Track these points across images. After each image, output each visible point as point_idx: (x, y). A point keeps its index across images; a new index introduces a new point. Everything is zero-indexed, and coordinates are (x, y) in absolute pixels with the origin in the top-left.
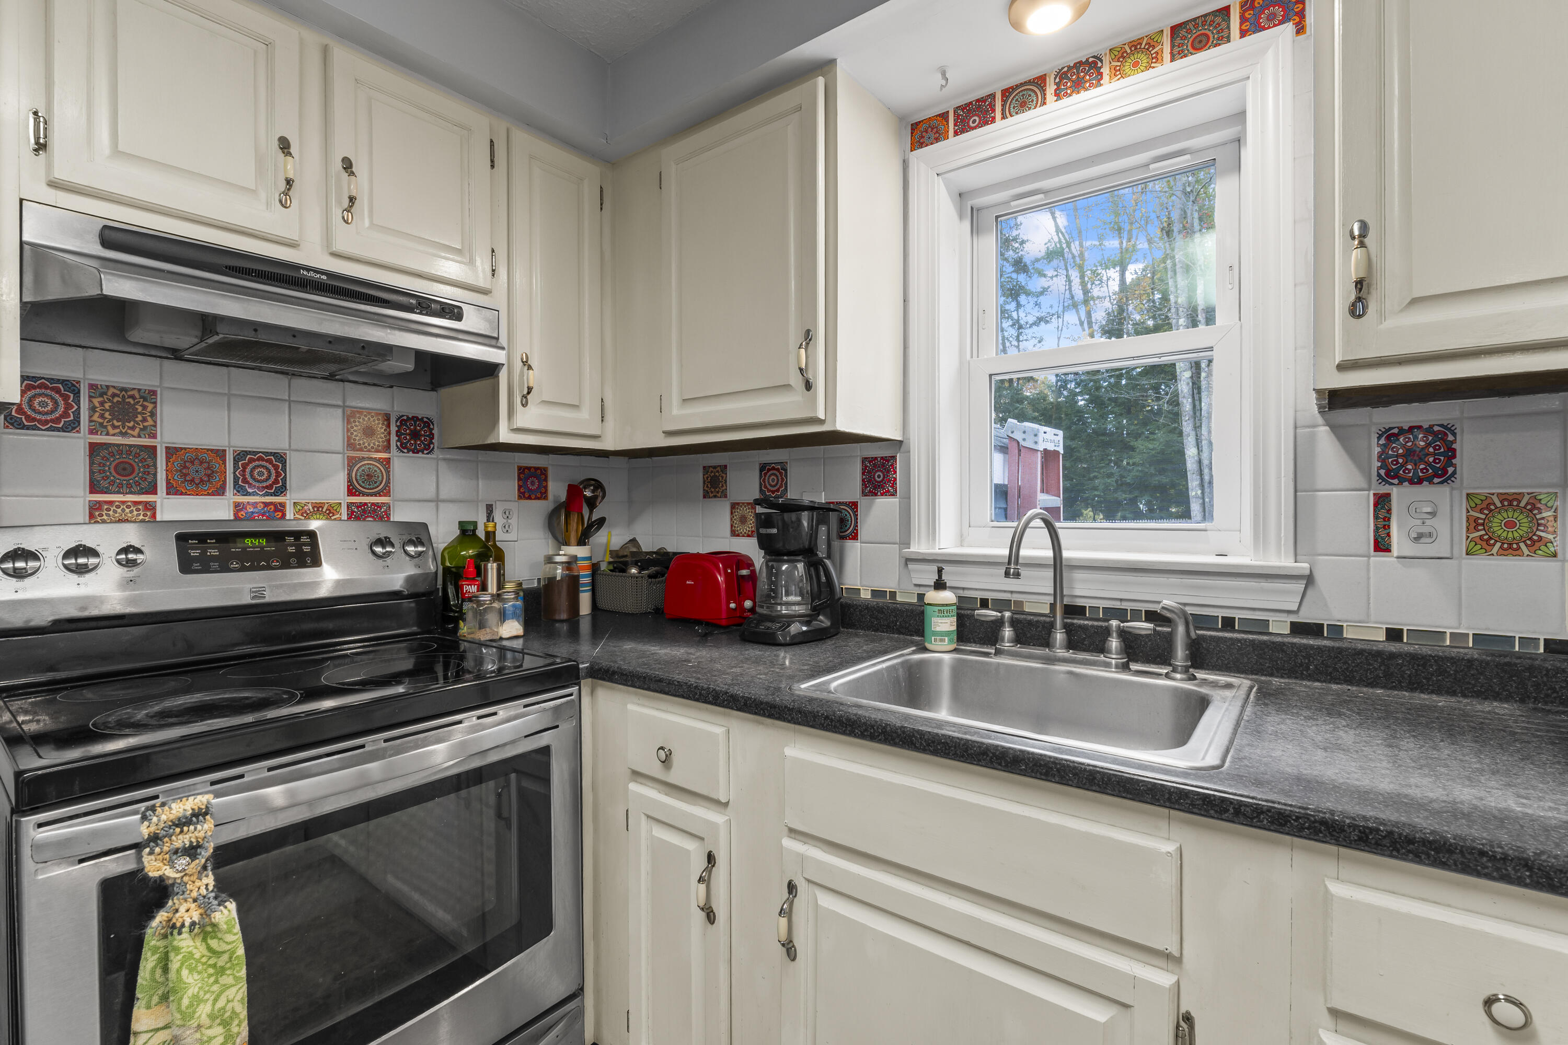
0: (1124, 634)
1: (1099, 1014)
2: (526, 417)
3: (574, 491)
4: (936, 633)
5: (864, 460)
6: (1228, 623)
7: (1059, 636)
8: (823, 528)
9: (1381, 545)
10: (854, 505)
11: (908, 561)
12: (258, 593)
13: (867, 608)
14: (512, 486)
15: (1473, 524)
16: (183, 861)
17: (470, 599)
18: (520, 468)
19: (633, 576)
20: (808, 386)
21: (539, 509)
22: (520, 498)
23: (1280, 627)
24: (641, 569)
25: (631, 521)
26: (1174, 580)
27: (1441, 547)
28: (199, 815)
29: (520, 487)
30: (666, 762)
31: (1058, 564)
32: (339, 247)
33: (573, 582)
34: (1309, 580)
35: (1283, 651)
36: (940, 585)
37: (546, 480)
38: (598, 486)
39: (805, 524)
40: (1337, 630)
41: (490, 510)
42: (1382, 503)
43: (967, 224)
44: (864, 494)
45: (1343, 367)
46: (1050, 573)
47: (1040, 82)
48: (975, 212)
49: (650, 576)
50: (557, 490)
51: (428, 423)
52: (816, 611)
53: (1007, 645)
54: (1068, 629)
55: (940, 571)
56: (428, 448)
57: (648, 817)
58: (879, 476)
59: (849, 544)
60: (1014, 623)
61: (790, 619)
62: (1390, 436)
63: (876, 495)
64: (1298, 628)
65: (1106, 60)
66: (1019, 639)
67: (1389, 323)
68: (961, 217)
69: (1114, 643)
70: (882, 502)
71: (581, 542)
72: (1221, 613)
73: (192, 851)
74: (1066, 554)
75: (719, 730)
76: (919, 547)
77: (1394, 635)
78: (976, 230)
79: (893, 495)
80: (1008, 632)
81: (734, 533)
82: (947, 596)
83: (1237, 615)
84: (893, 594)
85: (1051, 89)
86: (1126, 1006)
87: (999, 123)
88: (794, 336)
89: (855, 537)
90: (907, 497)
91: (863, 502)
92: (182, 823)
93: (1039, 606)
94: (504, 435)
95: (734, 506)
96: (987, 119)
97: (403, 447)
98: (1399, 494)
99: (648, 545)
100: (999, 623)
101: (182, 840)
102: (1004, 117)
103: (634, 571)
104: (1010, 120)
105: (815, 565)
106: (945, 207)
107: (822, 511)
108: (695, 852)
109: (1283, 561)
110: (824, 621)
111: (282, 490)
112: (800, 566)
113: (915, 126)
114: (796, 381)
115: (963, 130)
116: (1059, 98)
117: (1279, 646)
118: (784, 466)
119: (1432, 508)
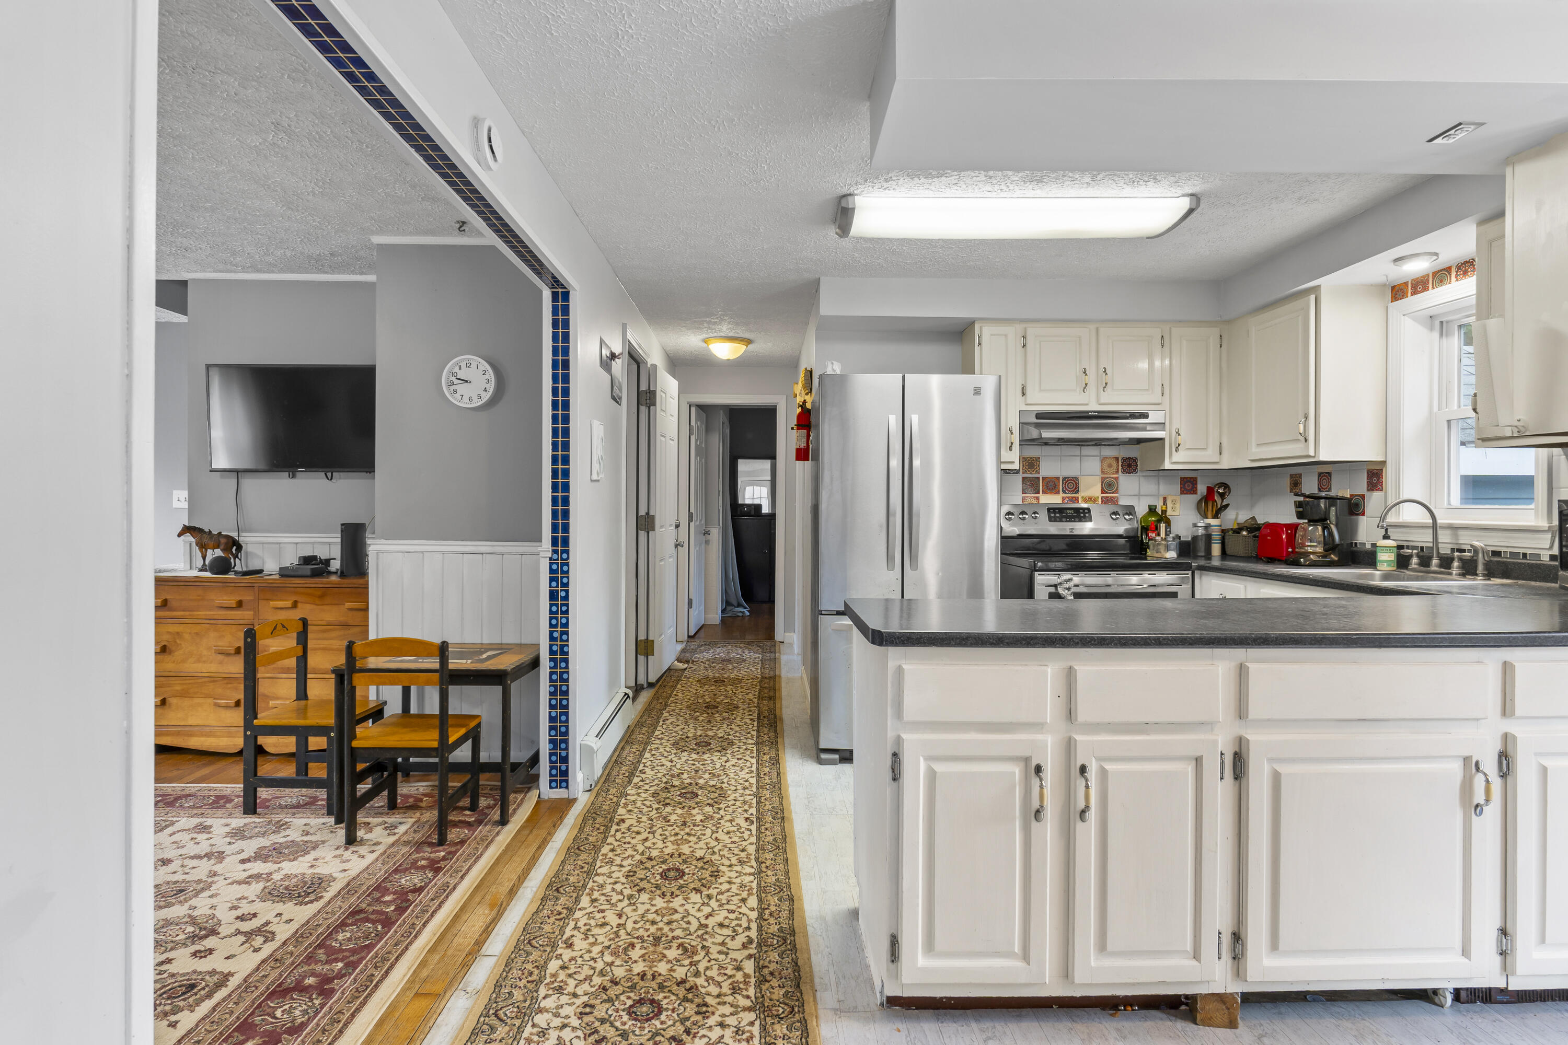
0: (1460, 559)
2: (1177, 457)
3: (1210, 490)
4: (1380, 561)
5: (1368, 471)
6: (1525, 555)
7: (1435, 562)
8: (1333, 509)
10: (1363, 497)
11: (1388, 527)
12: (1071, 530)
14: (1177, 488)
16: (1066, 591)
17: (1152, 540)
18: (1181, 478)
19: (1244, 536)
20: (1306, 440)
21: (1193, 499)
22: (1181, 493)
23: (1545, 558)
24: (1249, 532)
25: (1252, 506)
26: (1500, 534)
29: (1181, 488)
31: (1435, 526)
32: (1102, 401)
33: (1208, 538)
35: (1540, 568)
36: (1386, 537)
37: (1196, 484)
38: (1226, 486)
39: (1322, 506)
41: (1165, 499)
43: (1436, 333)
44: (1368, 490)
46: (1431, 531)
47: (1448, 270)
48: (1444, 324)
49: (1254, 536)
50: (1202, 489)
51: (1135, 460)
52: (1330, 552)
53: (1413, 567)
55: (1386, 530)
56: (1135, 471)
58: (1375, 482)
59: (1361, 518)
60: (1418, 556)
61: (1309, 554)
63: (1373, 490)
64: (1552, 558)
69: (1456, 564)
70: (1376, 495)
71: (1216, 516)
72: (1522, 551)
73: (1068, 589)
74: (1439, 521)
76: (1386, 517)
79: (1381, 490)
80: (1415, 560)
83: (1528, 551)
85: (1454, 274)
87: (1431, 291)
89: (1363, 514)
90: (1386, 492)
91: (1367, 494)
92: (1067, 581)
93: (1447, 549)
94: (1167, 465)
96: (1425, 289)
97: (1124, 471)
99: (1261, 520)
100: (1411, 556)
101: (1066, 586)
102: (1433, 288)
103: (1245, 533)
104: (1436, 290)
107: (1335, 500)
109: (1544, 524)
111: (1077, 492)
112: (1320, 528)
113: (1393, 288)
114: (1302, 439)
115: (1415, 293)
116: (1457, 280)
117: (1539, 567)
118: (1329, 474)
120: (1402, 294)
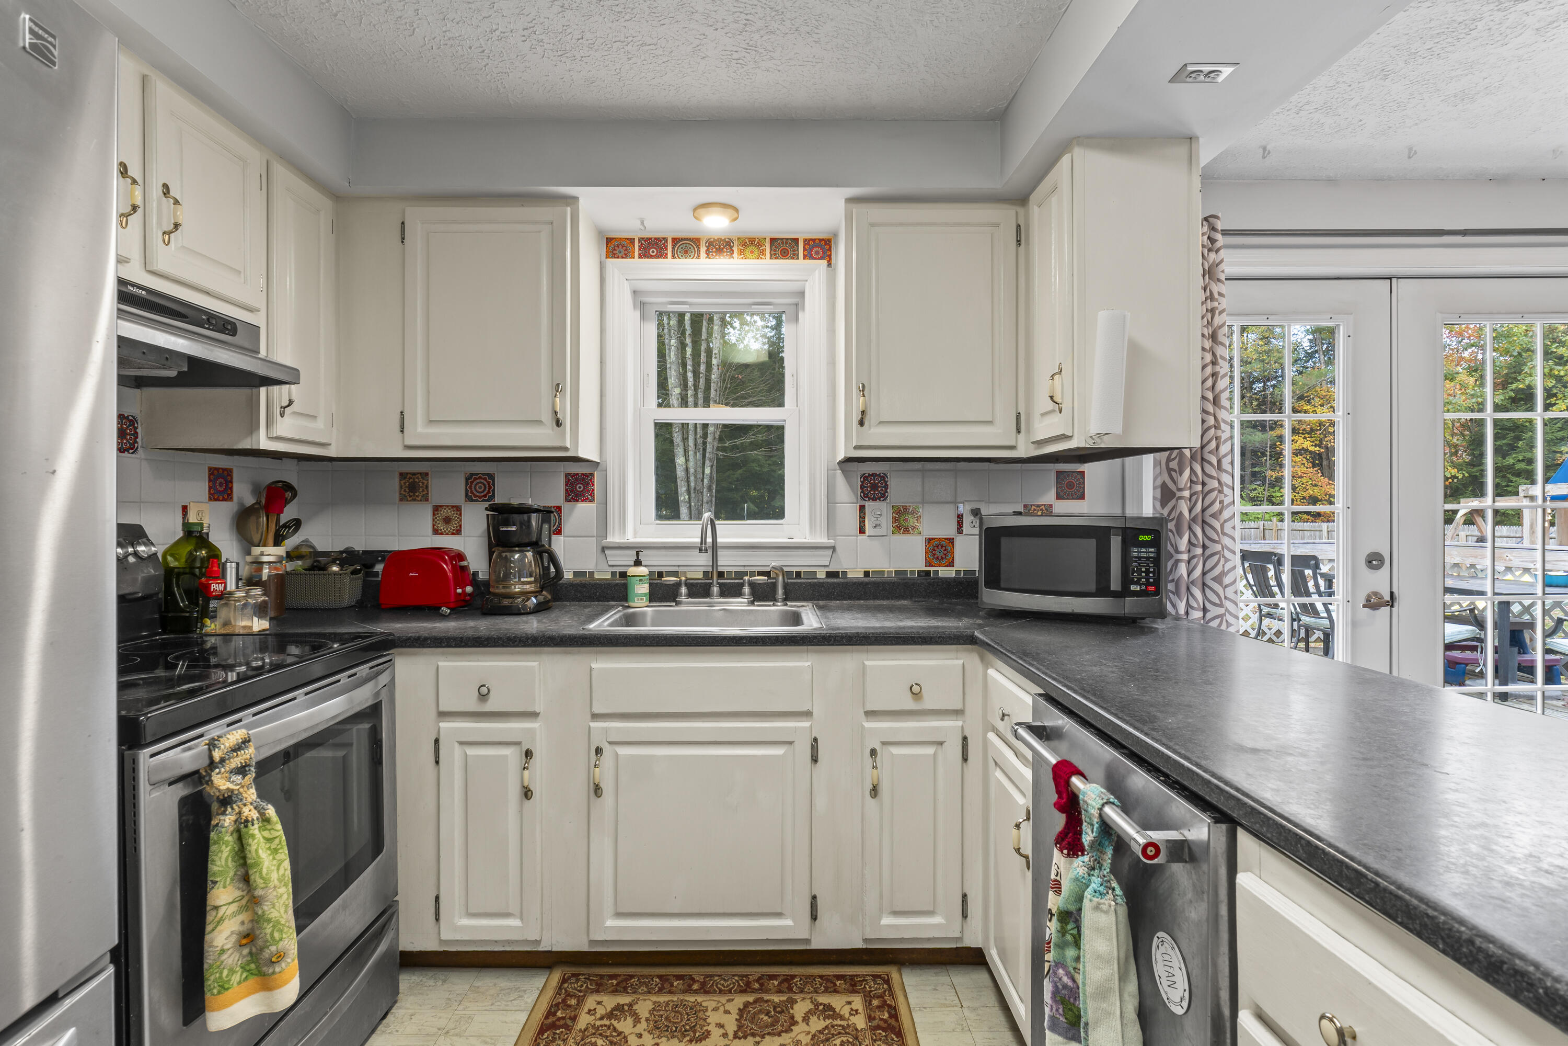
0: (752, 585)
1: (779, 751)
2: (286, 426)
3: (272, 494)
4: (633, 595)
5: (567, 475)
6: (798, 574)
7: (715, 589)
8: (546, 526)
9: (862, 531)
10: (558, 509)
11: (604, 549)
13: (571, 585)
14: (201, 487)
15: (895, 520)
16: (238, 778)
18: (210, 469)
19: (335, 574)
20: (558, 423)
22: (210, 499)
23: (821, 575)
24: (341, 566)
27: (882, 531)
28: (246, 742)
29: (210, 488)
30: (483, 697)
31: (715, 547)
34: (833, 549)
35: (823, 586)
36: (638, 563)
37: (231, 482)
38: (289, 488)
39: (534, 524)
40: (845, 573)
42: (862, 508)
43: (638, 313)
44: (567, 500)
45: (856, 448)
47: (696, 241)
48: (643, 305)
49: (353, 573)
50: (243, 493)
51: (132, 422)
52: (542, 588)
53: (683, 598)
54: (720, 585)
55: (637, 554)
57: (461, 743)
58: (580, 487)
59: (554, 537)
60: (687, 585)
61: (525, 595)
62: (865, 477)
63: (577, 501)
64: (830, 574)
65: (736, 243)
66: (690, 595)
67: (872, 431)
68: (635, 307)
69: (746, 590)
70: (582, 507)
71: (277, 543)
72: (795, 570)
73: (242, 770)
75: (535, 664)
76: (613, 538)
77: (867, 574)
78: (643, 317)
79: (592, 501)
80: (684, 590)
81: (436, 532)
82: (642, 570)
83: (802, 570)
84: (592, 574)
85: (703, 249)
86: (791, 743)
87: (670, 259)
88: (545, 388)
89: (559, 532)
90: (604, 504)
91: (566, 507)
92: (237, 749)
93: (702, 573)
94: (264, 444)
95: (436, 509)
96: (661, 255)
98: (869, 505)
100: (678, 585)
101: (235, 762)
102: (673, 257)
103: (335, 569)
104: (677, 260)
105: (535, 549)
106: (626, 297)
107: (547, 513)
108: (512, 755)
109: (822, 539)
112: (530, 554)
113: (609, 240)
114: (547, 417)
115: (644, 255)
116: (708, 257)
117: (821, 584)
118: (491, 476)
119: (880, 512)
120: (623, 252)
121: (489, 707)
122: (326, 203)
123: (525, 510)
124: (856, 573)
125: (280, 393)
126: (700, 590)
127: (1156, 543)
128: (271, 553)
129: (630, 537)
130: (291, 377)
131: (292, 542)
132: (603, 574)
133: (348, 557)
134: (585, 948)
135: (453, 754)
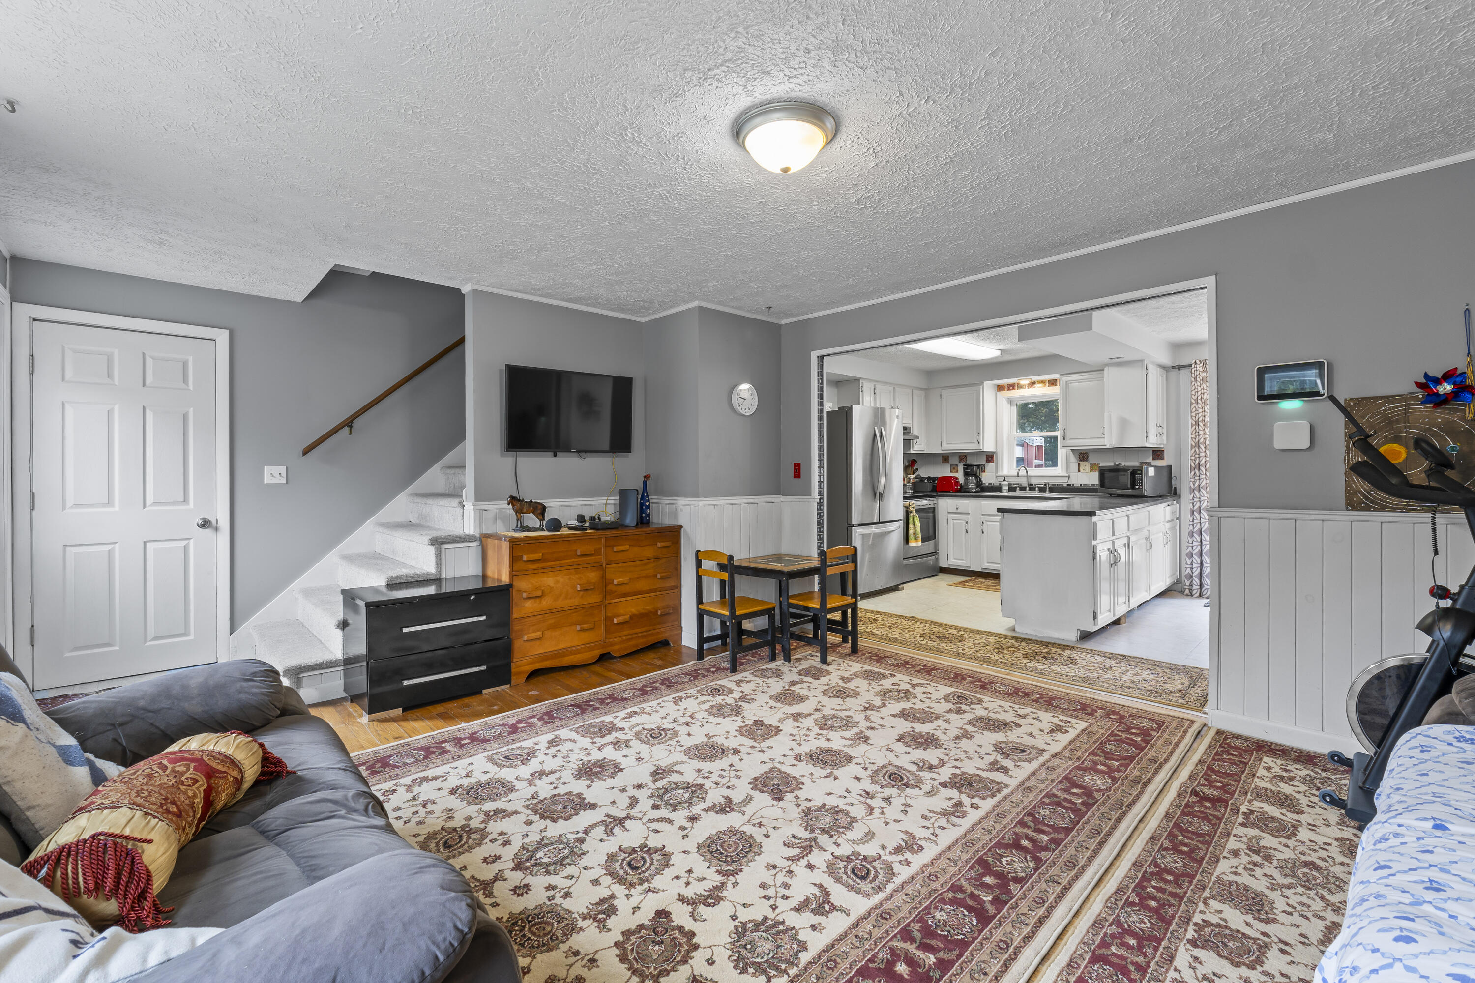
0: (1038, 488)
4: (1003, 489)
5: (986, 455)
6: (1057, 485)
8: (980, 470)
9: (1079, 472)
10: (984, 465)
11: (997, 476)
13: (987, 487)
15: (1090, 466)
20: (979, 443)
23: (1065, 485)
24: (927, 480)
26: (1049, 479)
27: (1086, 471)
30: (957, 509)
31: (1027, 476)
34: (1069, 477)
36: (1004, 481)
38: (915, 461)
39: (977, 469)
40: (1073, 485)
42: (1079, 465)
44: (986, 463)
48: (1012, 402)
49: (930, 482)
52: (977, 486)
53: (1018, 491)
54: (1028, 487)
55: (1004, 478)
57: (952, 520)
58: (990, 459)
60: (1019, 487)
61: (972, 488)
62: (1080, 454)
64: (1068, 485)
65: (1037, 383)
66: (1020, 490)
68: (1008, 402)
70: (990, 464)
71: (913, 474)
72: (1056, 483)
74: (1028, 474)
76: (999, 473)
77: (1081, 485)
78: (1012, 405)
79: (993, 463)
81: (951, 472)
82: (1006, 483)
84: (994, 483)
87: (1016, 390)
88: (975, 433)
89: (983, 472)
90: (997, 464)
93: (1024, 484)
94: (912, 452)
95: (951, 466)
96: (1014, 389)
98: (1082, 463)
100: (1016, 487)
104: (1018, 390)
105: (977, 477)
106: (1005, 402)
107: (978, 466)
108: (964, 523)
109: (1065, 474)
110: (978, 489)
112: (974, 478)
113: (996, 388)
114: (976, 442)
115: (1009, 389)
116: (1028, 388)
117: (1064, 488)
118: (965, 456)
119: (1085, 466)
120: (1002, 389)
121: (959, 511)
122: (923, 393)
123: (973, 466)
124: (1077, 485)
125: (915, 441)
126: (1023, 489)
127: (1141, 474)
128: (912, 477)
129: (1005, 473)
130: (917, 437)
131: (916, 474)
132: (997, 484)
133: (929, 478)
134: (980, 570)
135: (951, 522)
